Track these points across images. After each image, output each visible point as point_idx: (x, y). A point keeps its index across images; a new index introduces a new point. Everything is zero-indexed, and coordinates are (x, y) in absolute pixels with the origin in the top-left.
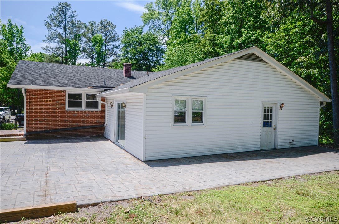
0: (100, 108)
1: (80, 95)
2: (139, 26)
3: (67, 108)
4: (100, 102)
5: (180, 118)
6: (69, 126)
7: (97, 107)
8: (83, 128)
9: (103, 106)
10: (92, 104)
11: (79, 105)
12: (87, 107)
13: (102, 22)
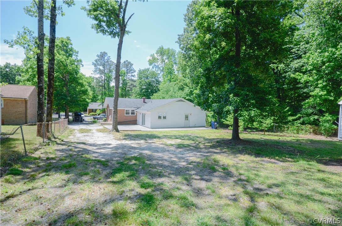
0: (135, 115)
1: (129, 110)
2: (147, 68)
3: (125, 115)
4: (135, 113)
5: (160, 117)
6: (126, 120)
7: (134, 114)
8: (130, 121)
9: (136, 114)
10: (133, 113)
11: (129, 113)
12: (131, 114)
13: (125, 62)
